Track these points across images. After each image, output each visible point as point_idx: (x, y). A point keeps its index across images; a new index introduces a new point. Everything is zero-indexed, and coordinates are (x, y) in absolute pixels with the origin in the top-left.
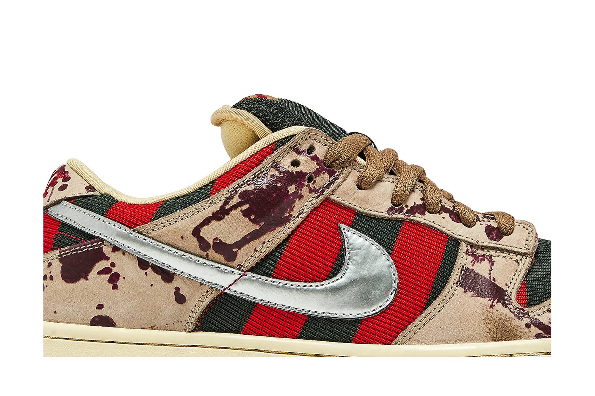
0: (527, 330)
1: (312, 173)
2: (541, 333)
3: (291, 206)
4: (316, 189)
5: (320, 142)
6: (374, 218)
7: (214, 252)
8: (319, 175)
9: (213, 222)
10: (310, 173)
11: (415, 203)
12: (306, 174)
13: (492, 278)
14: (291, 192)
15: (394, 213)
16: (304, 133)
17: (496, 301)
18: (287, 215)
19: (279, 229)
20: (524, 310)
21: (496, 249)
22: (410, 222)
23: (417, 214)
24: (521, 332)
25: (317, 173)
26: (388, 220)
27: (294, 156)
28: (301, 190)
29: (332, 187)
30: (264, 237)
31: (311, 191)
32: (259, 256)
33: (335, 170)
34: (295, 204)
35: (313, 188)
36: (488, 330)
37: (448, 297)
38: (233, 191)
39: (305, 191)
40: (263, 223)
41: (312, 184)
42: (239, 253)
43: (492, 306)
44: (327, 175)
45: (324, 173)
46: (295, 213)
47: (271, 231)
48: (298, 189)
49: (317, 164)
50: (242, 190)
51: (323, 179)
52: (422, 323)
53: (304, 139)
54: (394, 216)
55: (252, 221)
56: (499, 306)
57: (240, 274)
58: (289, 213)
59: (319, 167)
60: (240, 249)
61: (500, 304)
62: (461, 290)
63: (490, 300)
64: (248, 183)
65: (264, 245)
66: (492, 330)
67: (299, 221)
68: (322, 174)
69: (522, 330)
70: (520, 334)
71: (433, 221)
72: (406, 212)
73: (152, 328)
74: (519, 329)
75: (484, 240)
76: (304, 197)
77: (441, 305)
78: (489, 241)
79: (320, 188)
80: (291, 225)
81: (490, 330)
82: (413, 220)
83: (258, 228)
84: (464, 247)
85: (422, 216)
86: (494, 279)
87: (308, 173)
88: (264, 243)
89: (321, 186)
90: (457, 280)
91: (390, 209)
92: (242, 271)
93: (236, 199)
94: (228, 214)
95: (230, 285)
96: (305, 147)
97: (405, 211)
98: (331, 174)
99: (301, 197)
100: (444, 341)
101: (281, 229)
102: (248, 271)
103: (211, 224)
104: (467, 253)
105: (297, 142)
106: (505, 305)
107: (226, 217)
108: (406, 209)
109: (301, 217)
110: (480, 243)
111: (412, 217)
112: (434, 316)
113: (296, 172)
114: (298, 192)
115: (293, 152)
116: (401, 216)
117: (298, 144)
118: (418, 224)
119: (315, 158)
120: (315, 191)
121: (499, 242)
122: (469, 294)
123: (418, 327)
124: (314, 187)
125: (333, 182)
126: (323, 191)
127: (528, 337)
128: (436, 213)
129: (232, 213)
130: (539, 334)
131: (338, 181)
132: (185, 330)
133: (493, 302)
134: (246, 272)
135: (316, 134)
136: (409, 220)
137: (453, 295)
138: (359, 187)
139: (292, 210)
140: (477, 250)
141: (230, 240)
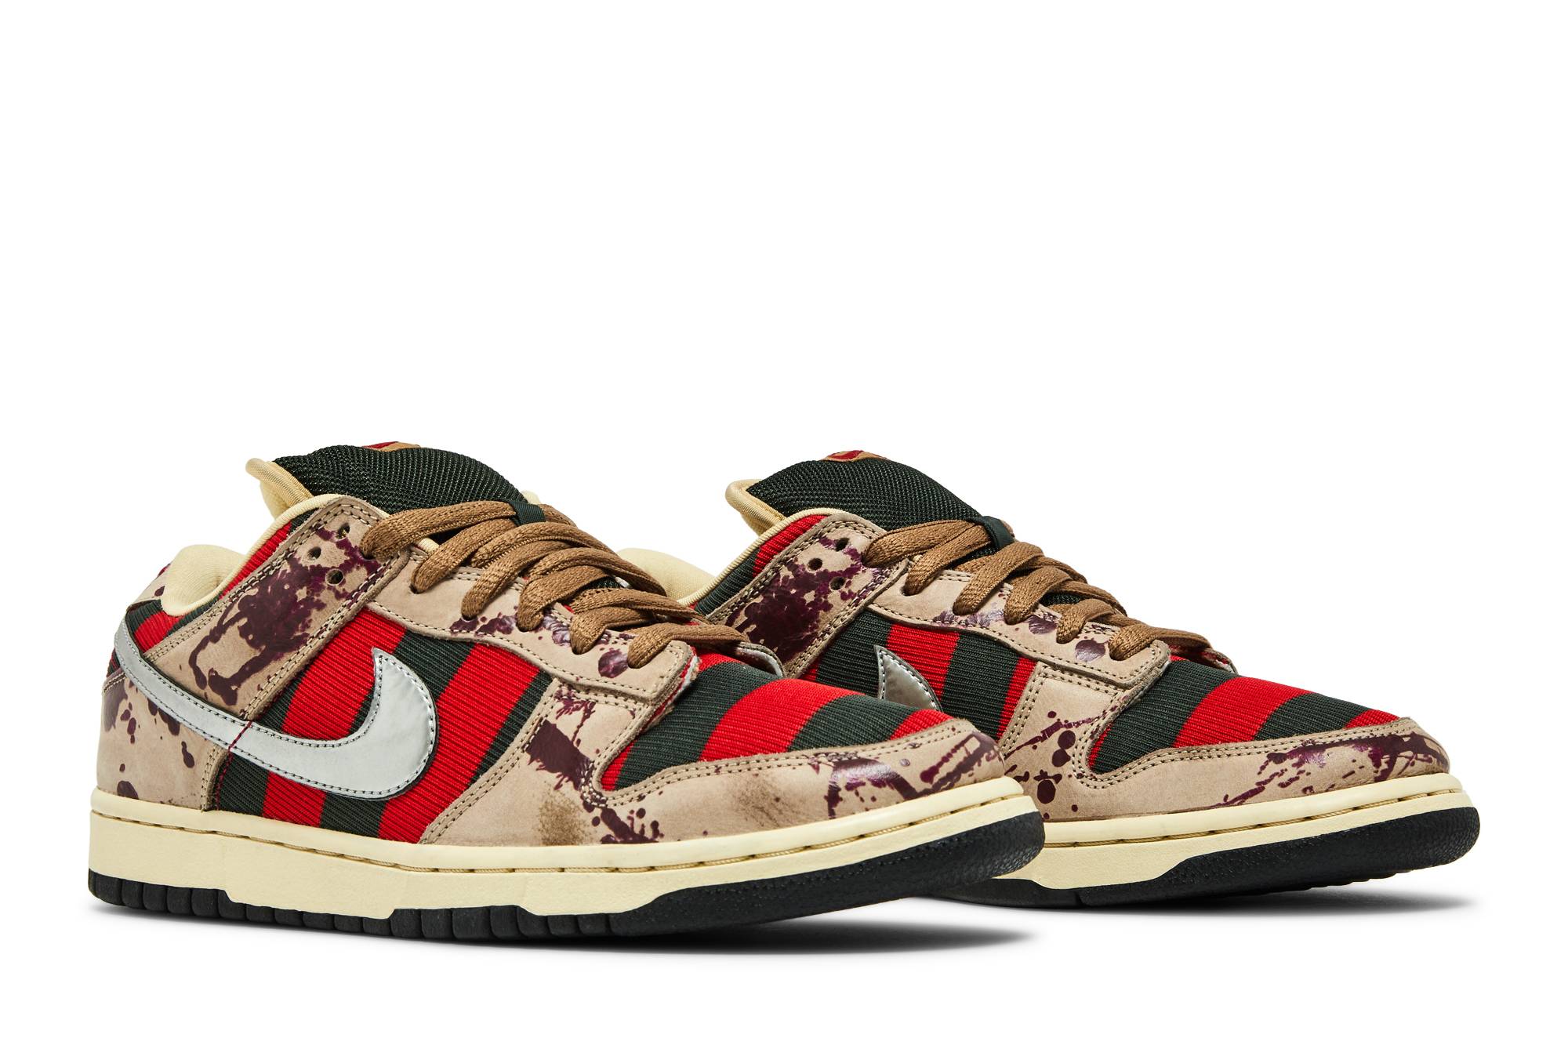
0: (592, 828)
1: (337, 568)
2: (610, 836)
3: (303, 618)
4: (346, 593)
5: (360, 518)
6: (430, 639)
7: (211, 690)
8: (350, 570)
9: (210, 644)
10: (333, 567)
11: (500, 614)
12: (327, 569)
13: (576, 740)
14: (300, 598)
15: (460, 631)
16: (330, 505)
17: (566, 779)
18: (299, 634)
19: (287, 656)
20: (601, 795)
21: (607, 691)
22: (483, 644)
23: (497, 633)
24: (583, 832)
25: (347, 567)
26: (451, 642)
27: (316, 541)
28: (318, 595)
29: (372, 588)
30: (269, 668)
31: (338, 596)
32: (265, 697)
33: (379, 562)
34: (312, 617)
35: (341, 592)
36: (540, 826)
37: (504, 769)
38: (234, 597)
39: (326, 596)
40: (263, 647)
41: (341, 585)
42: (240, 692)
43: (558, 787)
44: (363, 571)
45: (358, 568)
46: (312, 632)
47: (278, 658)
48: (313, 594)
49: (345, 554)
50: (244, 595)
51: (357, 577)
52: (459, 810)
53: (332, 515)
54: (460, 636)
55: (251, 643)
56: (568, 787)
57: (244, 725)
58: (301, 631)
59: (349, 558)
60: (239, 686)
61: (571, 784)
62: (527, 756)
63: (558, 777)
64: (253, 584)
65: (270, 680)
66: (546, 826)
67: (317, 643)
68: (355, 570)
69: (586, 829)
70: (581, 835)
71: (521, 645)
72: (480, 630)
73: (170, 802)
74: (582, 827)
75: (592, 676)
76: (328, 606)
77: (491, 782)
78: (598, 676)
79: (354, 592)
80: (308, 650)
81: (544, 826)
82: (487, 642)
83: (258, 654)
84: (554, 687)
85: (505, 635)
86: (579, 741)
87: (329, 569)
88: (269, 677)
89: (355, 588)
90: (524, 742)
91: (458, 625)
92: (246, 720)
93: (235, 610)
94: (224, 632)
95: (235, 742)
96: (333, 526)
97: (478, 627)
98: (372, 568)
99: (321, 606)
100: (481, 842)
101: (292, 655)
102: (253, 720)
103: (207, 647)
104: (559, 696)
105: (320, 520)
106: (577, 786)
107: (223, 636)
108: (482, 624)
109: (323, 637)
110: (581, 681)
111: (488, 638)
112: (477, 799)
113: (311, 567)
114: (313, 598)
115: (315, 535)
116: (471, 635)
117: (321, 523)
118: (496, 648)
119: (344, 545)
120: (347, 596)
121: (614, 680)
122: (536, 765)
123: (451, 817)
124: (344, 590)
125: (373, 581)
126: (357, 596)
127: (592, 840)
128: (531, 631)
129: (228, 630)
130: (609, 836)
131: (380, 581)
132: (201, 807)
133: (562, 780)
134: (251, 721)
135: (352, 506)
136: (482, 641)
137: (513, 766)
138: (414, 590)
139: (306, 626)
140: (579, 692)
141: (227, 673)
